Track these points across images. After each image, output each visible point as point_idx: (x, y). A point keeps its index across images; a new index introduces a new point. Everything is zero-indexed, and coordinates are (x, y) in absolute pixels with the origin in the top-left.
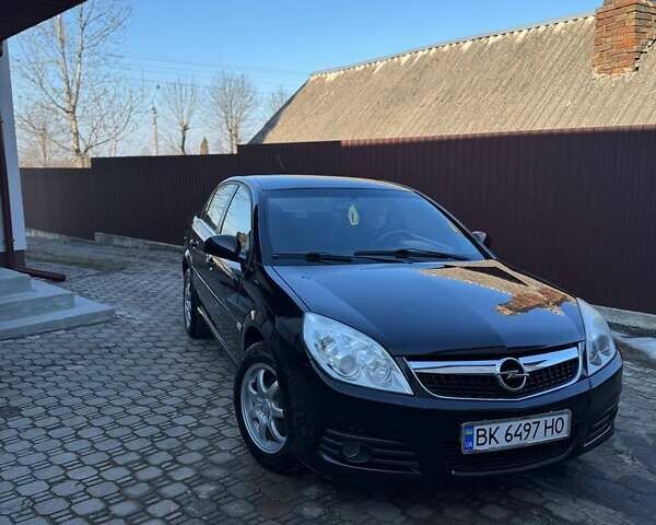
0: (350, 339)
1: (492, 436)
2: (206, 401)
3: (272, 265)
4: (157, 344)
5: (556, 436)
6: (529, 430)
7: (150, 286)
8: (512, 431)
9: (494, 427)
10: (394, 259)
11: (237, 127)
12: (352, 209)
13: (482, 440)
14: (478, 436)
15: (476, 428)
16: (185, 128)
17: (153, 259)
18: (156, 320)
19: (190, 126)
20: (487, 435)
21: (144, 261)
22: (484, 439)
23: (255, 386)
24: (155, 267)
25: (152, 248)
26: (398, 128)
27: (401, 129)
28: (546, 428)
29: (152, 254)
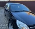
23: (10, 25)
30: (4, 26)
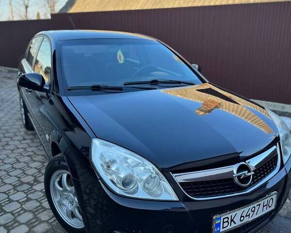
0: (127, 158)
1: (232, 220)
2: (33, 178)
3: (66, 95)
4: (6, 135)
5: (269, 209)
6: (254, 211)
7: (6, 96)
8: (244, 215)
9: (233, 214)
10: (150, 87)
11: (53, 6)
12: (120, 53)
13: (226, 224)
14: (224, 222)
15: (222, 218)
16: (27, 7)
17: (9, 78)
18: (6, 118)
19: (29, 5)
20: (229, 221)
21: (4, 80)
22: (227, 223)
23: (60, 183)
24: (10, 83)
25: (10, 72)
26: (138, 4)
27: (140, 5)
28: (264, 206)
29: (9, 75)
30: (20, 196)
